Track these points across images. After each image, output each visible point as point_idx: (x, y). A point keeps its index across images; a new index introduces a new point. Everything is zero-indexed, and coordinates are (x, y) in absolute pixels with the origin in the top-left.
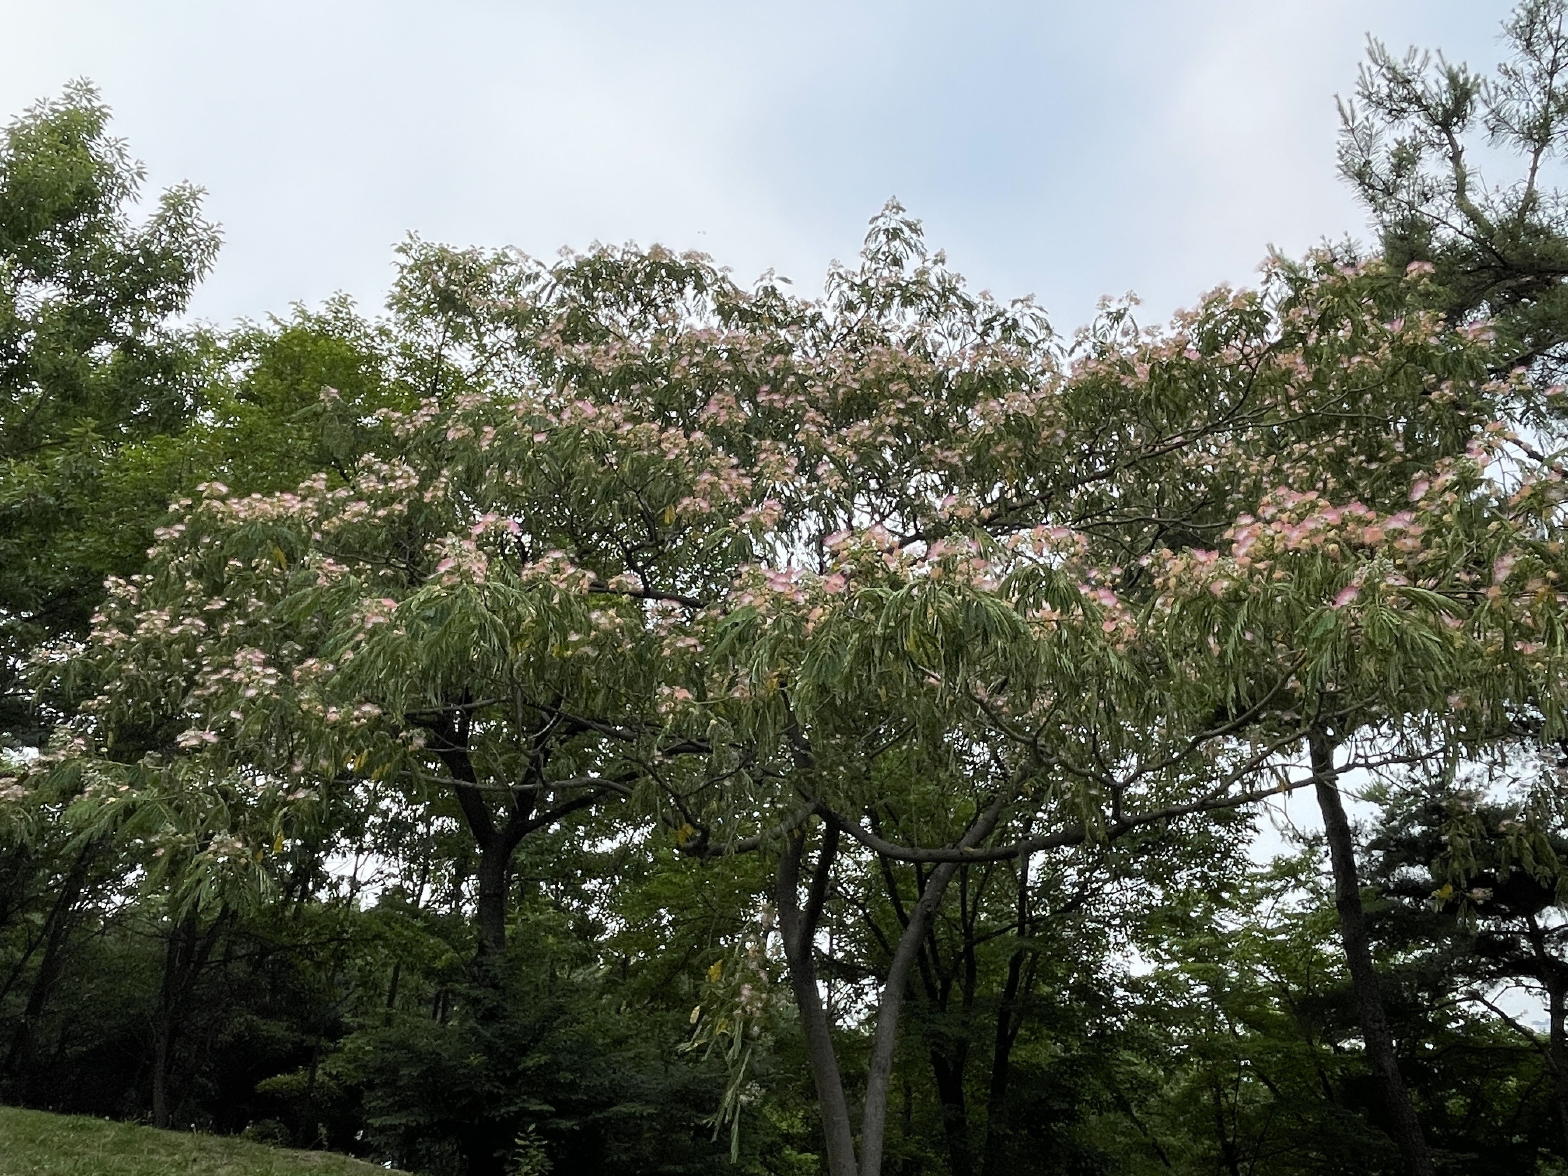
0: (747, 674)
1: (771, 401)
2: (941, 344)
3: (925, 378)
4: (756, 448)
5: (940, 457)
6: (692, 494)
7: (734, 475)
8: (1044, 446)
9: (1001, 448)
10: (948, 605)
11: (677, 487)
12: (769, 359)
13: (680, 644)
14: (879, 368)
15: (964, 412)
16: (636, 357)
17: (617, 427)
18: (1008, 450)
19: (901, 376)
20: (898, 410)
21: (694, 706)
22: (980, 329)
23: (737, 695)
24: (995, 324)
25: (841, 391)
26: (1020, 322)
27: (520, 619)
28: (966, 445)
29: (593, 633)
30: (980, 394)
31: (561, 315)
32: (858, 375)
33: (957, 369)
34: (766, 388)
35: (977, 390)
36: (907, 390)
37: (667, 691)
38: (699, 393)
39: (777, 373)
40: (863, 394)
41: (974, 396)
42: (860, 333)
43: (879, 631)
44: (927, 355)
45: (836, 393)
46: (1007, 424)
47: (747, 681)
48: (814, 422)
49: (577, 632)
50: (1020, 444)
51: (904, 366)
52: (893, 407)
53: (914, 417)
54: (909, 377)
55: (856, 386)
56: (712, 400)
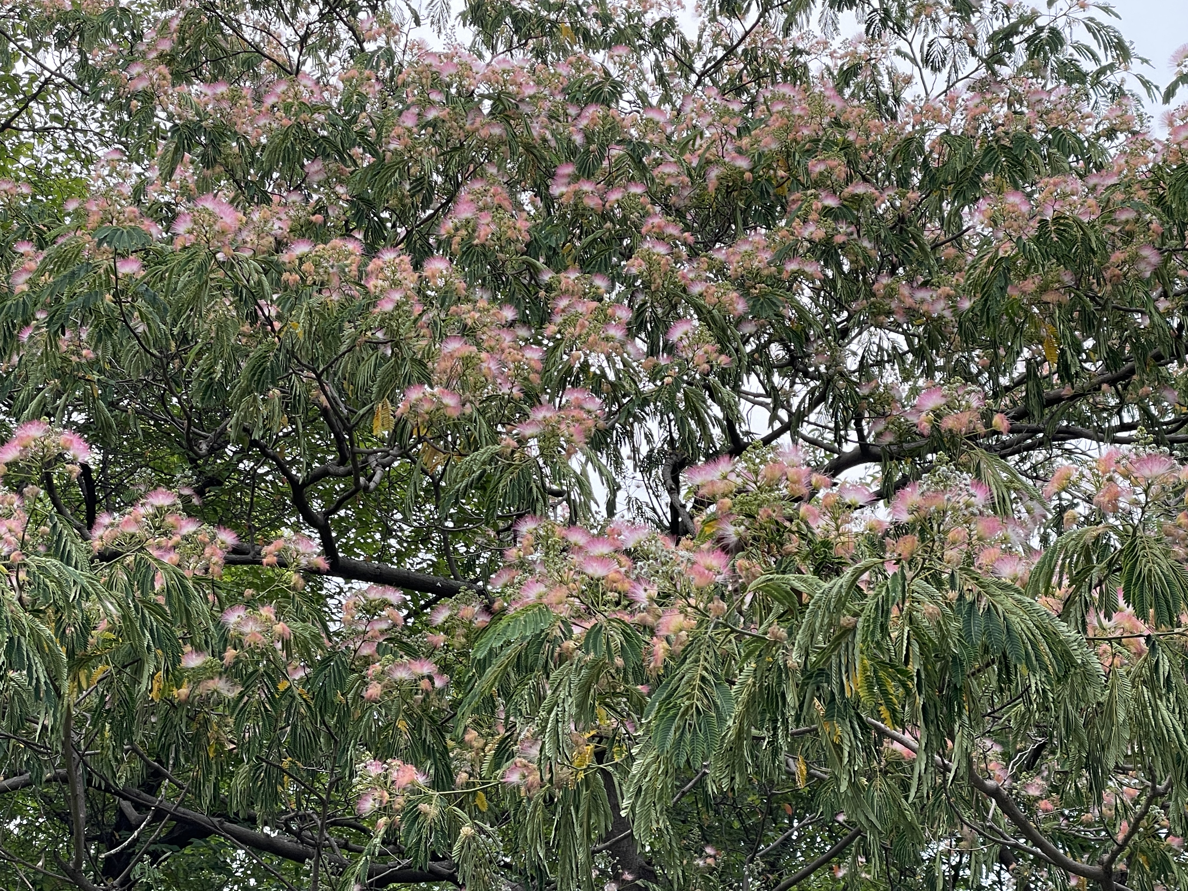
0: (535, 737)
1: (578, 195)
2: (908, 80)
3: (877, 147)
4: (549, 288)
5: (909, 302)
6: (426, 379)
7: (507, 338)
8: (1115, 281)
9: (1031, 285)
10: (930, 607)
11: (397, 367)
12: (573, 111)
13: (401, 674)
14: (787, 129)
15: (957, 213)
16: (315, 109)
17: (280, 245)
18: (1044, 289)
19: (829, 144)
20: (827, 212)
21: (429, 800)
22: (984, 49)
23: (514, 778)
24: (1016, 39)
25: (714, 173)
26: (1066, 33)
27: (87, 626)
28: (959, 279)
29: (230, 653)
30: (987, 177)
31: (166, 23)
32: (745, 141)
33: (940, 130)
34: (568, 170)
35: (981, 171)
36: (841, 170)
37: (375, 769)
38: (438, 179)
39: (589, 138)
40: (756, 181)
41: (975, 184)
42: (750, 56)
43: (795, 659)
44: (881, 98)
45: (704, 177)
46: (1041, 237)
47: (535, 752)
48: (660, 238)
49: (198, 649)
50: (1068, 278)
51: (836, 123)
52: (817, 205)
53: (857, 223)
54: (846, 146)
55: (743, 163)
56: (463, 192)
